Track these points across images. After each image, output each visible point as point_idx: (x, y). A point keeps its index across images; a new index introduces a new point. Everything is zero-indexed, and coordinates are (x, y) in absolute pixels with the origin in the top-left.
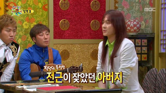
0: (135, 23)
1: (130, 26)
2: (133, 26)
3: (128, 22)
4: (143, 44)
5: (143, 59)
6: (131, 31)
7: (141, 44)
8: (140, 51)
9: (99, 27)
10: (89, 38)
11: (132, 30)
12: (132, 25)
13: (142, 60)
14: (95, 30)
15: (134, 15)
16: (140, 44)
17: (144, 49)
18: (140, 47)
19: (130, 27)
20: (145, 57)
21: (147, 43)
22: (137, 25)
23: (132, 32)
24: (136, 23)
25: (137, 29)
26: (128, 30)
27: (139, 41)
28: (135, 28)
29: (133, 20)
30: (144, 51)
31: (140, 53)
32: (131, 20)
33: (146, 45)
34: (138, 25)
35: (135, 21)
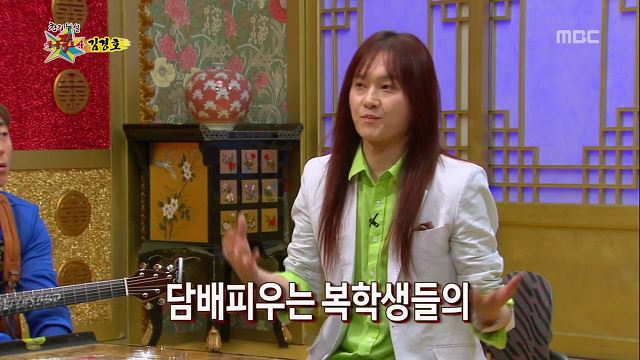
0: (234, 84)
1: (217, 98)
2: (227, 98)
3: (205, 81)
4: (265, 169)
5: (266, 228)
6: (219, 117)
7: (259, 168)
8: (257, 194)
9: (86, 98)
10: (48, 146)
11: (225, 113)
12: (223, 93)
13: (263, 230)
14: (70, 112)
15: (208, 53)
16: (254, 170)
17: (269, 188)
18: (257, 181)
19: (216, 102)
20: (271, 218)
21: (276, 163)
22: (242, 92)
23: (223, 120)
24: (238, 86)
25: (241, 109)
26: (209, 111)
27: (253, 156)
28: (236, 104)
29: (226, 73)
30: (268, 193)
31: (257, 201)
32: (217, 73)
33: (276, 171)
34: (245, 95)
35: (232, 77)
